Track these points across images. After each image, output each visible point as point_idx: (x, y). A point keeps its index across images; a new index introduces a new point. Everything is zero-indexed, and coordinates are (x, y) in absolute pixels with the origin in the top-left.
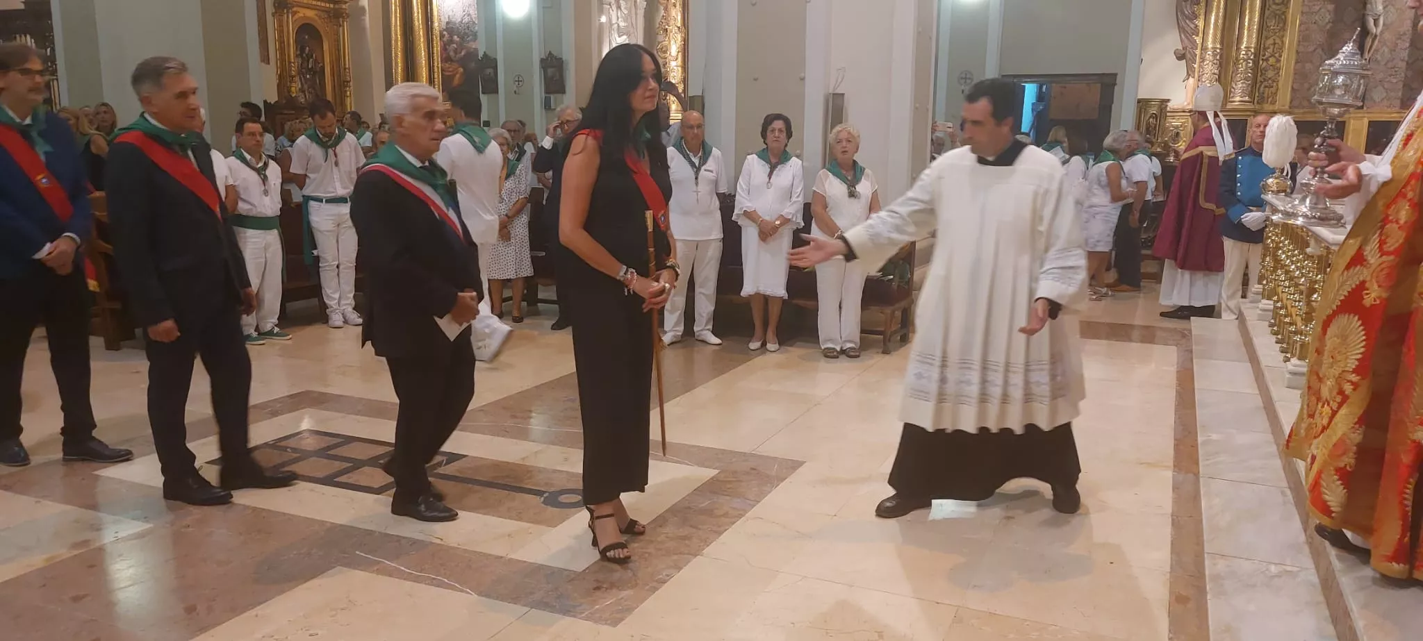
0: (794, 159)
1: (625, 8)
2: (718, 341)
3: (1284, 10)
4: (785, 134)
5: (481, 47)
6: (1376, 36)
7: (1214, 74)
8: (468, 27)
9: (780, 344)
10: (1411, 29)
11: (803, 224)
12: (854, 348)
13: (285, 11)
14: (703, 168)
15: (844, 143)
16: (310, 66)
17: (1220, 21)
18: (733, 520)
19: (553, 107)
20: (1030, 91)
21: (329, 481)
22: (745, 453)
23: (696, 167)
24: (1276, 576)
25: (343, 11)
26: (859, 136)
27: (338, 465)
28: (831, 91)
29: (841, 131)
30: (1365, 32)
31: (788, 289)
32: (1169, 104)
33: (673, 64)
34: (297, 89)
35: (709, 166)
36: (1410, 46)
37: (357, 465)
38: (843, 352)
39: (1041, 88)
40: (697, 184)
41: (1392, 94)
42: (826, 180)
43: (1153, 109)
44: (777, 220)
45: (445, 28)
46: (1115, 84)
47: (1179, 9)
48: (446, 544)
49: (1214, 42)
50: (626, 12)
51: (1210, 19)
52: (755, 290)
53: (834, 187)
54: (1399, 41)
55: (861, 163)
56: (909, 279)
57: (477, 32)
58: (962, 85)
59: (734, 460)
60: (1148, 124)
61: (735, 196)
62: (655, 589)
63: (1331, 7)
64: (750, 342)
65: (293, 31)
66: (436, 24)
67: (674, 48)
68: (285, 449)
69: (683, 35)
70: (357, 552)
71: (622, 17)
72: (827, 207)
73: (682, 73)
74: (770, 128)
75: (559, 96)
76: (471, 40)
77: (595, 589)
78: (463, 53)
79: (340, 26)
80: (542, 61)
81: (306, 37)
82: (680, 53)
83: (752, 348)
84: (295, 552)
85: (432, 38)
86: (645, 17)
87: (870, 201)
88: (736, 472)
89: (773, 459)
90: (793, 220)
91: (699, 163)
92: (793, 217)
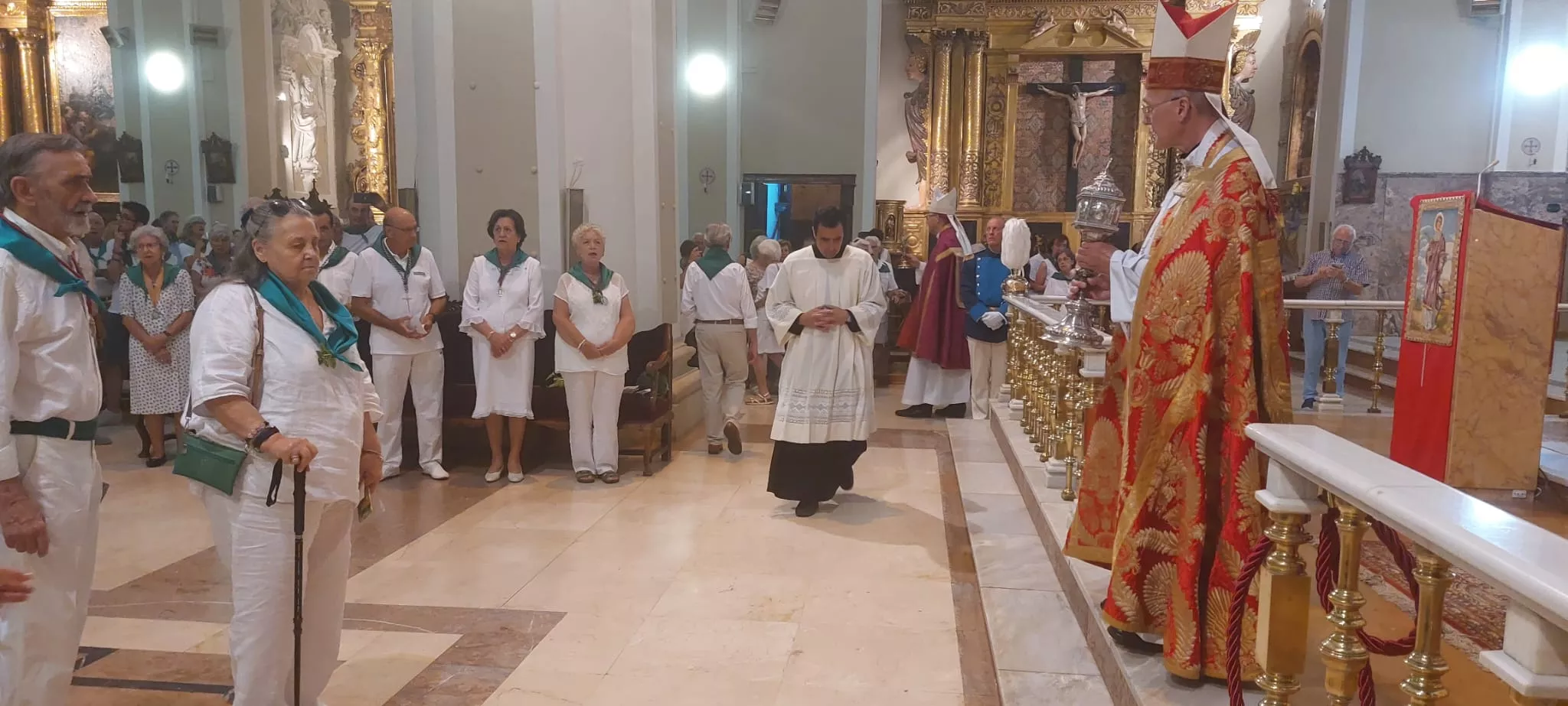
0: (530, 258)
1: (310, 86)
2: (444, 475)
4: (514, 232)
5: (119, 126)
7: (944, 177)
8: (100, 102)
9: (524, 473)
11: (545, 334)
12: (613, 472)
14: (412, 271)
15: (592, 244)
17: (946, 126)
18: (484, 695)
19: (219, 197)
20: (772, 190)
23: (403, 270)
28: (568, 187)
29: (588, 231)
31: (534, 408)
32: (904, 206)
33: (373, 151)
35: (420, 269)
38: (599, 477)
39: (782, 187)
40: (406, 289)
42: (567, 285)
43: (890, 211)
44: (512, 331)
45: (68, 101)
46: (854, 185)
49: (942, 145)
50: (311, 90)
51: (937, 122)
52: (490, 411)
53: (576, 291)
55: (608, 265)
56: (668, 392)
57: (113, 108)
58: (704, 183)
59: (480, 619)
63: (1041, 115)
64: (487, 471)
66: (55, 97)
67: (374, 133)
69: (384, 119)
71: (306, 95)
72: (570, 316)
73: (385, 161)
74: (495, 227)
75: (225, 185)
76: (105, 118)
78: (94, 132)
80: (203, 143)
82: (381, 139)
83: (490, 480)
85: (50, 113)
86: (335, 96)
87: (619, 305)
88: (483, 634)
89: (527, 612)
90: (533, 330)
91: (408, 266)
92: (530, 328)
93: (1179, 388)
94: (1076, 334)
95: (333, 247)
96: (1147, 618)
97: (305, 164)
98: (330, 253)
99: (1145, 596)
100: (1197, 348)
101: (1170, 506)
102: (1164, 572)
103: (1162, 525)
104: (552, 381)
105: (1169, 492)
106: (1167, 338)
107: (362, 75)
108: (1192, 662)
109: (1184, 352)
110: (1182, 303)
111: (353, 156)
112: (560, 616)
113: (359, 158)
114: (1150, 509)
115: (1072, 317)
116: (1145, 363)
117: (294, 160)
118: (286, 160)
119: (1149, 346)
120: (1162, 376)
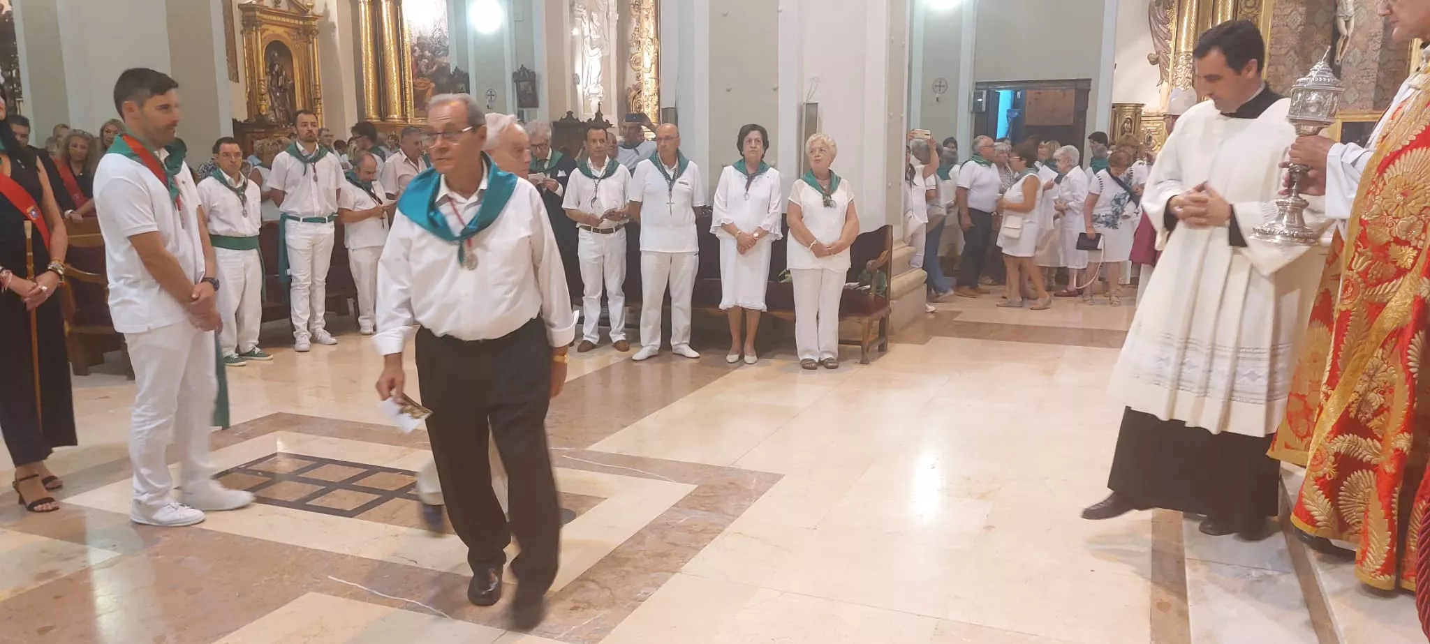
0: (771, 168)
1: (598, 21)
2: (695, 354)
3: (1255, 12)
4: (761, 145)
5: (452, 62)
6: (1347, 38)
7: (1188, 78)
8: (439, 42)
9: (758, 357)
10: (1381, 30)
11: (782, 236)
12: (833, 359)
13: (254, 28)
14: (678, 180)
15: (817, 153)
16: (280, 84)
17: (1193, 25)
18: (712, 535)
20: (1005, 98)
21: (301, 505)
22: (724, 467)
23: (669, 179)
24: (1257, 581)
25: (313, 28)
26: (834, 146)
27: (310, 489)
28: (805, 101)
29: (815, 141)
30: (1336, 34)
31: (767, 301)
32: (1143, 108)
33: (647, 76)
34: (268, 107)
35: (684, 179)
36: (1381, 47)
37: (329, 487)
38: (821, 363)
39: (1015, 94)
40: (670, 195)
41: (1365, 96)
42: (801, 190)
43: (1127, 114)
44: (755, 232)
45: (416, 43)
46: (1089, 90)
47: (1151, 13)
48: (420, 566)
49: (1187, 45)
50: (598, 24)
51: (1182, 22)
52: (734, 303)
53: (809, 197)
54: (1370, 43)
55: (836, 173)
56: (886, 288)
57: (448, 47)
58: (936, 92)
59: (712, 474)
60: (1123, 128)
61: (711, 208)
62: (634, 607)
63: (1302, 9)
64: (727, 355)
65: (262, 49)
66: (407, 40)
67: (647, 60)
68: (255, 472)
69: (656, 47)
70: (330, 577)
71: (594, 29)
72: (802, 217)
73: (656, 85)
74: (746, 139)
75: (530, 109)
76: (443, 55)
77: (571, 609)
78: (435, 68)
79: (310, 43)
80: (514, 74)
81: (276, 54)
82: (653, 66)
83: (731, 361)
84: (266, 579)
85: (403, 54)
86: (618, 29)
87: (846, 207)
88: (714, 487)
89: (752, 472)
90: (772, 232)
91: (674, 175)
92: (771, 229)
93: (1395, 292)
94: (1286, 232)
95: (607, 160)
96: (1342, 525)
97: (593, 90)
98: (606, 164)
99: (1340, 502)
100: (1420, 251)
101: (1377, 413)
102: (1363, 479)
103: (1367, 433)
104: (783, 277)
105: (1376, 400)
106: (1385, 240)
107: (639, 9)
108: (1385, 570)
109: (1403, 255)
110: (1405, 203)
111: (631, 81)
112: (779, 477)
113: (636, 82)
114: (1352, 415)
115: (1283, 215)
116: (1358, 266)
117: (585, 86)
118: (578, 86)
119: (1365, 248)
120: (1376, 279)
